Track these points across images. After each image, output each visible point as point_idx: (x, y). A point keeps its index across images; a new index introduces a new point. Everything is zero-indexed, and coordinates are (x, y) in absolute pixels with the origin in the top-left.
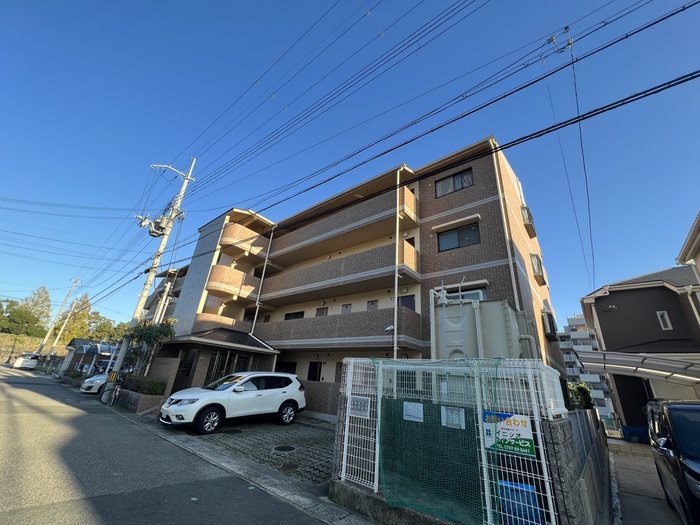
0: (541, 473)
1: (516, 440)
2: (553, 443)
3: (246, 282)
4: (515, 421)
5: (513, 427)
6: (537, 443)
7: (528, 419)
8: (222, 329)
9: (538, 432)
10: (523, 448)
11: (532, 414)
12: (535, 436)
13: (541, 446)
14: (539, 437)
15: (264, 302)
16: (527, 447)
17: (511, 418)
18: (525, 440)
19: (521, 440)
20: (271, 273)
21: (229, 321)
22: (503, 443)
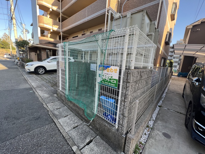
0: (118, 96)
1: (110, 79)
2: (127, 82)
3: (54, 24)
4: (111, 69)
5: (110, 73)
6: (119, 82)
7: (118, 68)
8: (50, 43)
9: (122, 76)
10: (112, 83)
11: (121, 66)
12: (120, 78)
13: (121, 83)
14: (122, 78)
15: (64, 32)
16: (115, 83)
17: (110, 68)
18: (114, 79)
19: (113, 79)
20: (63, 19)
21: (52, 40)
22: (104, 80)
